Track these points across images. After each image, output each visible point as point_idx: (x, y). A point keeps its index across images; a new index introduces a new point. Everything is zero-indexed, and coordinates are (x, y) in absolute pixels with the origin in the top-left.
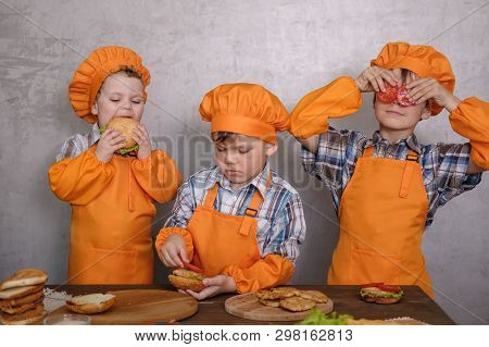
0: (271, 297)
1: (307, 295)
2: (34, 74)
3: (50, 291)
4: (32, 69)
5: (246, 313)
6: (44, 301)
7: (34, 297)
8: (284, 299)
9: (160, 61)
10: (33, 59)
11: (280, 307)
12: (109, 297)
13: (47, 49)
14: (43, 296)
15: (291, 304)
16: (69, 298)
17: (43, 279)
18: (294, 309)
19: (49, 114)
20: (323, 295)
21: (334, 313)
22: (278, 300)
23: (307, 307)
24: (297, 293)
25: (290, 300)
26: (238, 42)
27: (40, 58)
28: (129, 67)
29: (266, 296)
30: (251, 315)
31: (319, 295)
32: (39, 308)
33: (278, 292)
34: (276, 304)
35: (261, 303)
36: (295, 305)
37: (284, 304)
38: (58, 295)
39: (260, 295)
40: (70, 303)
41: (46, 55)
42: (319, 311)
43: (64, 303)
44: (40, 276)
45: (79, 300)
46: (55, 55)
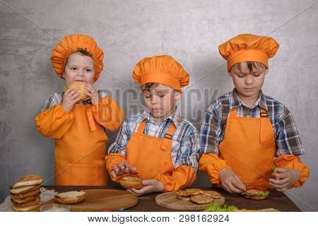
0: (185, 195)
1: (208, 193)
2: (35, 51)
3: (44, 189)
4: (34, 49)
5: (169, 205)
6: (41, 196)
7: (34, 193)
8: (193, 196)
9: (115, 44)
10: (35, 42)
11: (191, 201)
12: (82, 193)
13: (43, 36)
14: (40, 193)
15: (197, 199)
16: (56, 194)
17: (40, 181)
18: (200, 203)
19: (45, 77)
20: (218, 194)
21: (225, 205)
22: (190, 196)
23: (208, 201)
24: (202, 192)
25: (197, 197)
26: (165, 32)
27: (39, 42)
28: (84, 49)
29: (182, 194)
30: (172, 206)
31: (216, 194)
32: (37, 200)
33: (189, 191)
34: (188, 199)
35: (179, 198)
36: (200, 200)
37: (193, 199)
38: (49, 192)
39: (178, 193)
40: (57, 197)
41: (43, 40)
42: (215, 204)
43: (53, 197)
44: (38, 179)
45: (62, 195)
46: (48, 40)
